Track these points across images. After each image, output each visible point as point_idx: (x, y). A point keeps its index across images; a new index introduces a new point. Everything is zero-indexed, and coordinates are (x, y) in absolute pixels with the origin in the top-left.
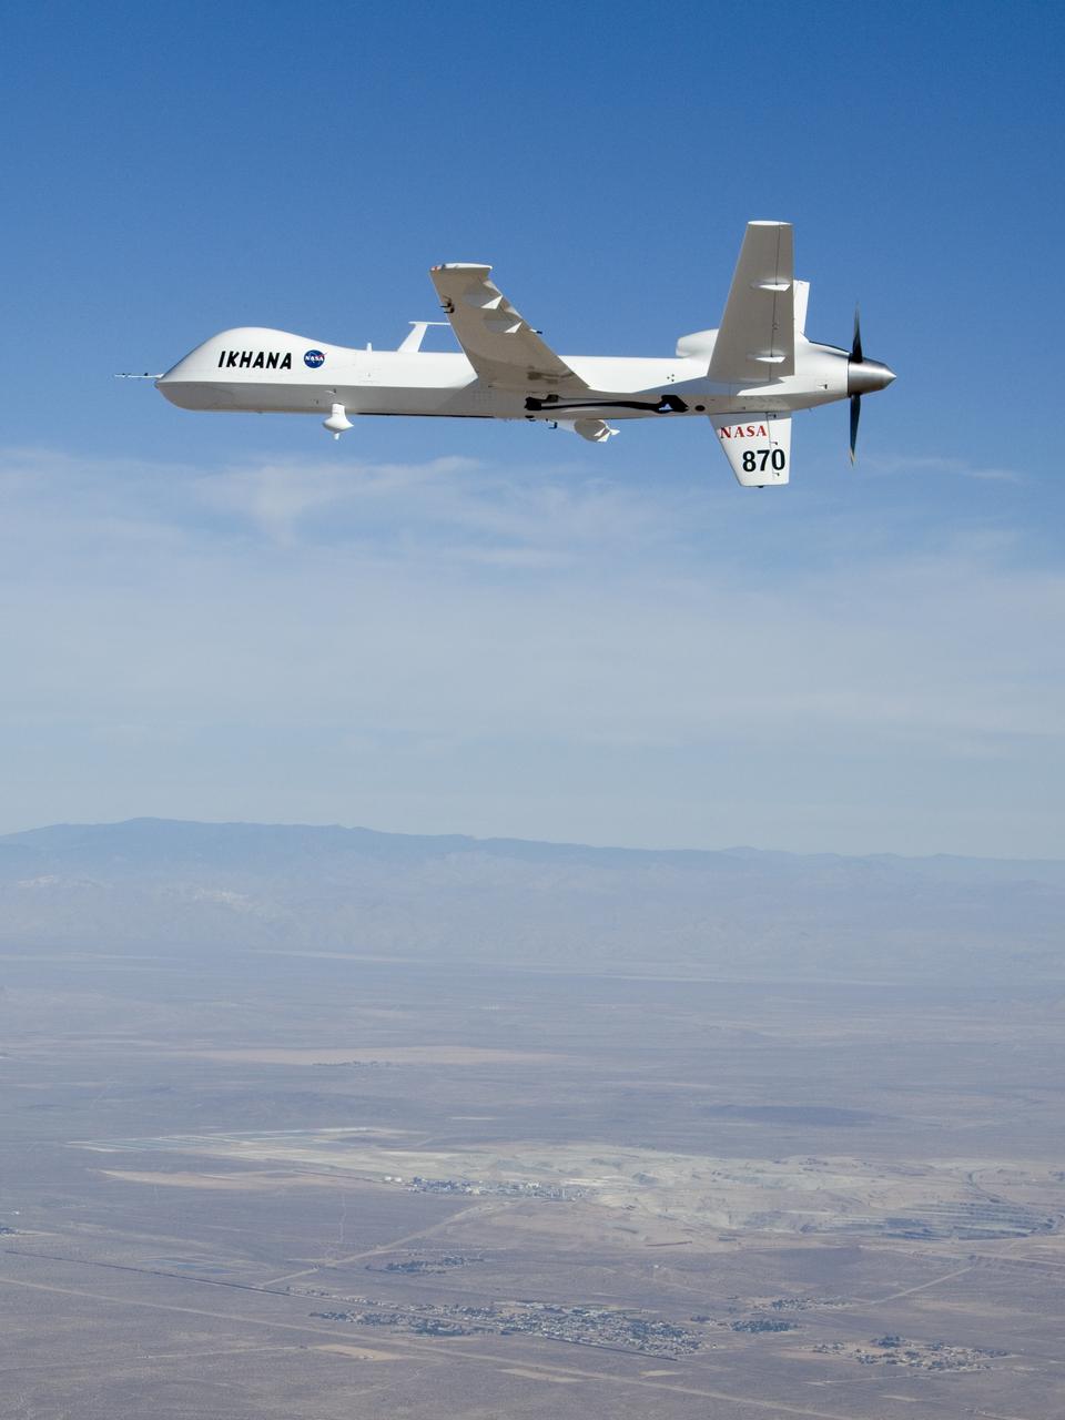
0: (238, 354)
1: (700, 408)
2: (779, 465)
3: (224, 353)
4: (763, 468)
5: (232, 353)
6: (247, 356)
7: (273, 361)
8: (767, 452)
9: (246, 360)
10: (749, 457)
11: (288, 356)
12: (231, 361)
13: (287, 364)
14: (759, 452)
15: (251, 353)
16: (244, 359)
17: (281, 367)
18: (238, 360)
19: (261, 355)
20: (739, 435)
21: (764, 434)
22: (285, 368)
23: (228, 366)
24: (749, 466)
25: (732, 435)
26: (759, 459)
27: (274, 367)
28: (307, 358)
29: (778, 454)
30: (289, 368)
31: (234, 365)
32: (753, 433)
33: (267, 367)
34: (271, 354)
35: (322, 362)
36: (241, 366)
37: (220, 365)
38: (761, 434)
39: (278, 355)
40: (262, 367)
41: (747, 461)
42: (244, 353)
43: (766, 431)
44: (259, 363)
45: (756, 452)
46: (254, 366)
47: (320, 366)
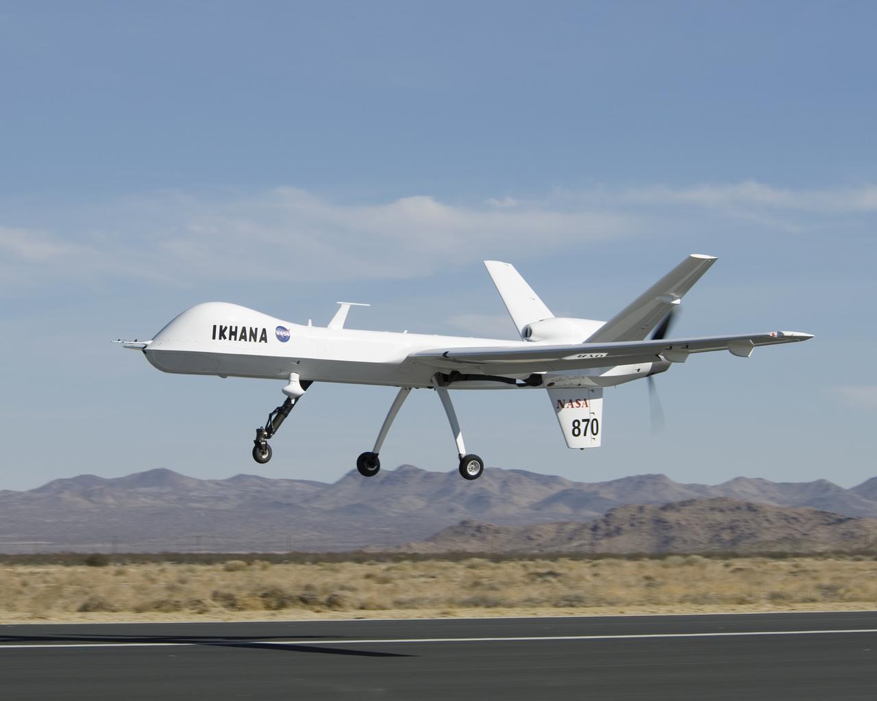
0: (226, 328)
1: (550, 384)
2: (595, 431)
3: (215, 327)
4: (585, 435)
5: (221, 327)
6: (234, 330)
7: (253, 335)
8: (587, 420)
9: (233, 333)
10: (576, 424)
11: (264, 330)
12: (222, 334)
13: (264, 338)
14: (584, 420)
15: (236, 327)
16: (231, 333)
17: (260, 341)
18: (227, 333)
19: (244, 329)
20: (570, 406)
21: (587, 406)
22: (263, 342)
23: (220, 338)
24: (576, 432)
25: (566, 405)
26: (582, 427)
27: (255, 341)
28: (278, 333)
29: (595, 423)
30: (266, 342)
31: (225, 338)
32: (579, 405)
33: (250, 340)
34: (251, 328)
35: (289, 337)
36: (230, 339)
37: (214, 338)
38: (584, 404)
39: (256, 329)
40: (246, 340)
41: (575, 428)
42: (231, 327)
44: (243, 337)
45: (581, 421)
46: (240, 340)
47: (288, 340)
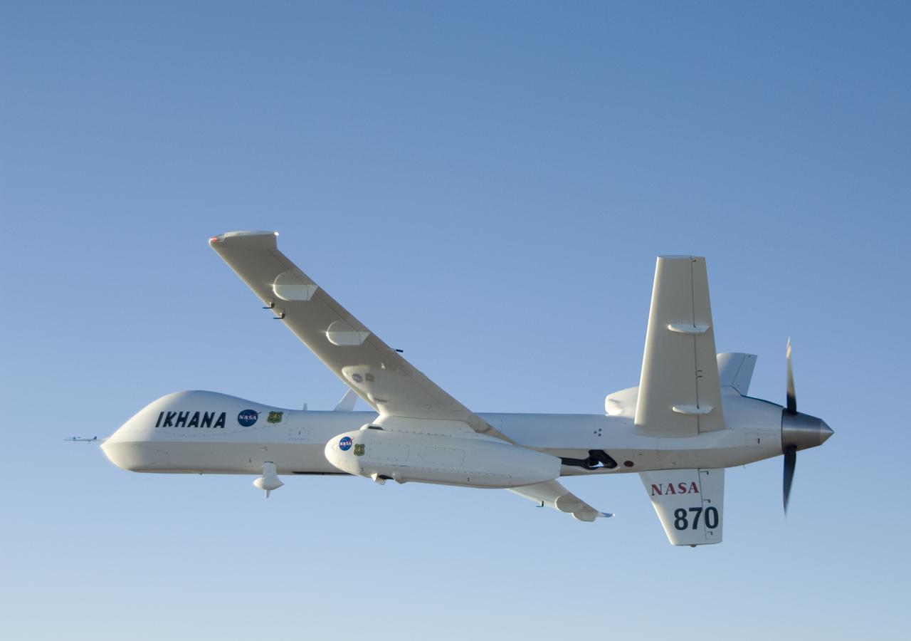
0: (175, 414)
1: (629, 464)
2: (712, 523)
3: (162, 413)
4: (695, 527)
5: (169, 413)
6: (183, 416)
7: (207, 420)
8: (699, 510)
9: (182, 419)
10: (681, 514)
11: (223, 416)
12: (168, 421)
13: (221, 423)
14: (691, 510)
15: (188, 413)
16: (180, 419)
17: (215, 427)
18: (174, 421)
19: (197, 415)
20: (670, 492)
21: (696, 491)
22: (219, 427)
23: (165, 426)
24: (681, 524)
25: (664, 490)
26: (691, 517)
27: (209, 426)
28: (241, 418)
29: (711, 513)
30: (223, 426)
31: (170, 425)
32: (684, 490)
33: (202, 426)
34: (206, 414)
35: (254, 421)
36: (177, 425)
37: (158, 426)
38: (693, 491)
39: (213, 414)
40: (196, 426)
41: (679, 519)
42: (181, 413)
43: (699, 490)
44: (194, 423)
45: (687, 510)
46: (189, 426)
47: (252, 424)
